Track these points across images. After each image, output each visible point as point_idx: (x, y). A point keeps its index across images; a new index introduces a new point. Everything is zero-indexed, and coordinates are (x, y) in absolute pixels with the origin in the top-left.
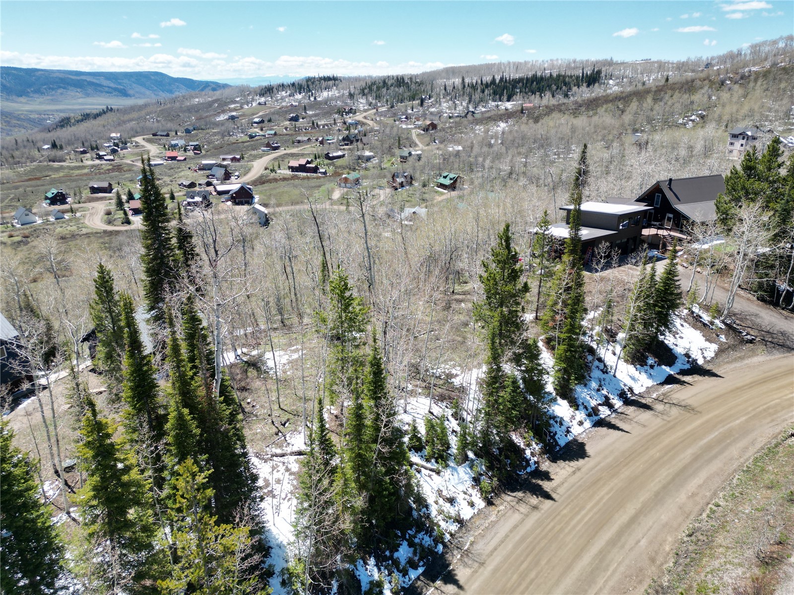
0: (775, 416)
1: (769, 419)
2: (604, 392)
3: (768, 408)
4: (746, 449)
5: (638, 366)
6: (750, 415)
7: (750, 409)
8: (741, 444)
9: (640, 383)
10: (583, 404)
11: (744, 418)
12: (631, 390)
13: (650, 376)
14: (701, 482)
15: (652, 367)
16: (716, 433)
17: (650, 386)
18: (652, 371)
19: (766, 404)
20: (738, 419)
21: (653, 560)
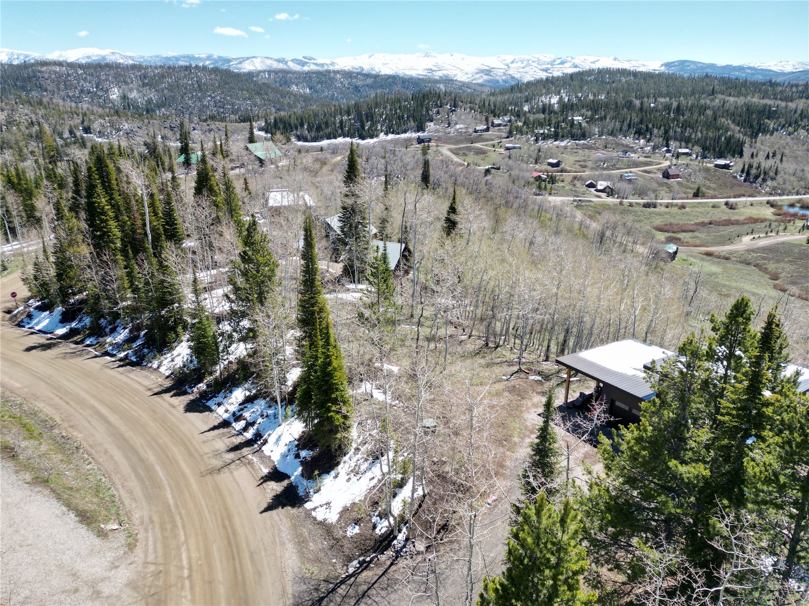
0: (157, 526)
1: (156, 518)
2: (260, 420)
3: (174, 525)
4: (130, 492)
5: (297, 443)
6: (173, 508)
7: (183, 512)
8: (138, 492)
9: (274, 448)
10: (246, 407)
11: (171, 502)
12: (266, 442)
13: (284, 456)
14: (116, 458)
15: (297, 456)
16: (163, 478)
17: (272, 458)
18: (291, 457)
19: (184, 526)
20: (173, 497)
21: (71, 426)
